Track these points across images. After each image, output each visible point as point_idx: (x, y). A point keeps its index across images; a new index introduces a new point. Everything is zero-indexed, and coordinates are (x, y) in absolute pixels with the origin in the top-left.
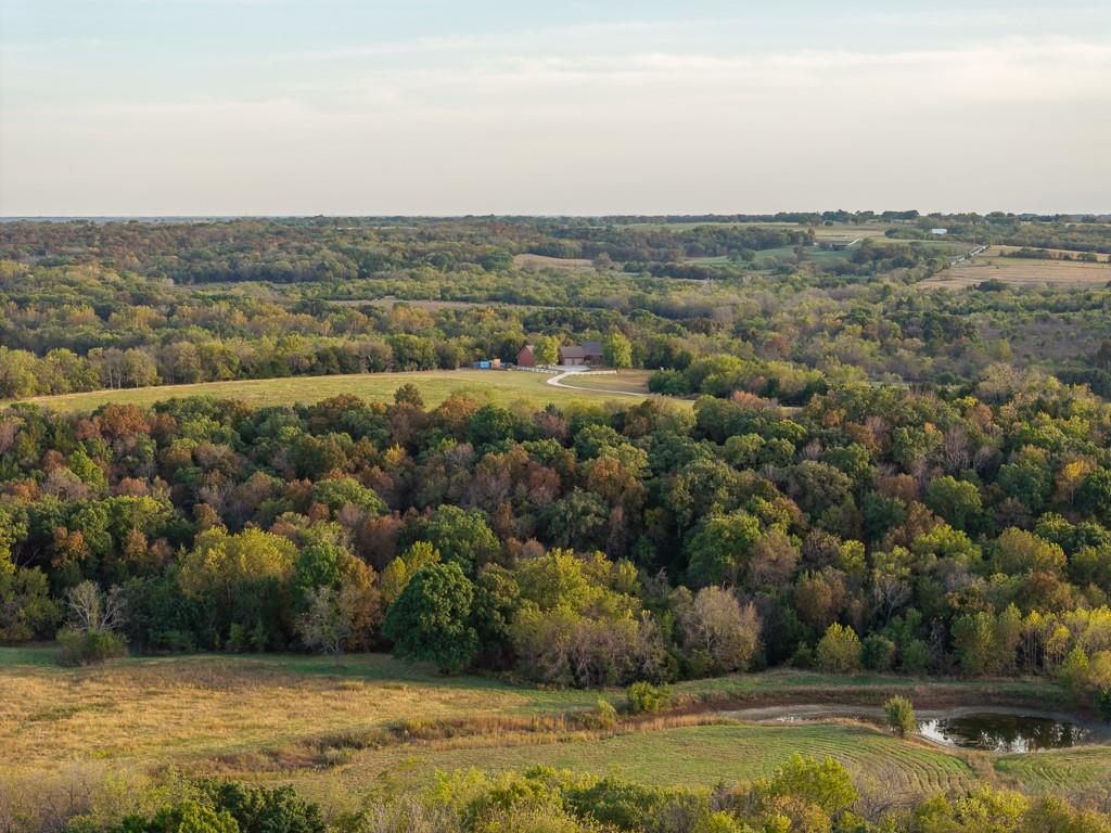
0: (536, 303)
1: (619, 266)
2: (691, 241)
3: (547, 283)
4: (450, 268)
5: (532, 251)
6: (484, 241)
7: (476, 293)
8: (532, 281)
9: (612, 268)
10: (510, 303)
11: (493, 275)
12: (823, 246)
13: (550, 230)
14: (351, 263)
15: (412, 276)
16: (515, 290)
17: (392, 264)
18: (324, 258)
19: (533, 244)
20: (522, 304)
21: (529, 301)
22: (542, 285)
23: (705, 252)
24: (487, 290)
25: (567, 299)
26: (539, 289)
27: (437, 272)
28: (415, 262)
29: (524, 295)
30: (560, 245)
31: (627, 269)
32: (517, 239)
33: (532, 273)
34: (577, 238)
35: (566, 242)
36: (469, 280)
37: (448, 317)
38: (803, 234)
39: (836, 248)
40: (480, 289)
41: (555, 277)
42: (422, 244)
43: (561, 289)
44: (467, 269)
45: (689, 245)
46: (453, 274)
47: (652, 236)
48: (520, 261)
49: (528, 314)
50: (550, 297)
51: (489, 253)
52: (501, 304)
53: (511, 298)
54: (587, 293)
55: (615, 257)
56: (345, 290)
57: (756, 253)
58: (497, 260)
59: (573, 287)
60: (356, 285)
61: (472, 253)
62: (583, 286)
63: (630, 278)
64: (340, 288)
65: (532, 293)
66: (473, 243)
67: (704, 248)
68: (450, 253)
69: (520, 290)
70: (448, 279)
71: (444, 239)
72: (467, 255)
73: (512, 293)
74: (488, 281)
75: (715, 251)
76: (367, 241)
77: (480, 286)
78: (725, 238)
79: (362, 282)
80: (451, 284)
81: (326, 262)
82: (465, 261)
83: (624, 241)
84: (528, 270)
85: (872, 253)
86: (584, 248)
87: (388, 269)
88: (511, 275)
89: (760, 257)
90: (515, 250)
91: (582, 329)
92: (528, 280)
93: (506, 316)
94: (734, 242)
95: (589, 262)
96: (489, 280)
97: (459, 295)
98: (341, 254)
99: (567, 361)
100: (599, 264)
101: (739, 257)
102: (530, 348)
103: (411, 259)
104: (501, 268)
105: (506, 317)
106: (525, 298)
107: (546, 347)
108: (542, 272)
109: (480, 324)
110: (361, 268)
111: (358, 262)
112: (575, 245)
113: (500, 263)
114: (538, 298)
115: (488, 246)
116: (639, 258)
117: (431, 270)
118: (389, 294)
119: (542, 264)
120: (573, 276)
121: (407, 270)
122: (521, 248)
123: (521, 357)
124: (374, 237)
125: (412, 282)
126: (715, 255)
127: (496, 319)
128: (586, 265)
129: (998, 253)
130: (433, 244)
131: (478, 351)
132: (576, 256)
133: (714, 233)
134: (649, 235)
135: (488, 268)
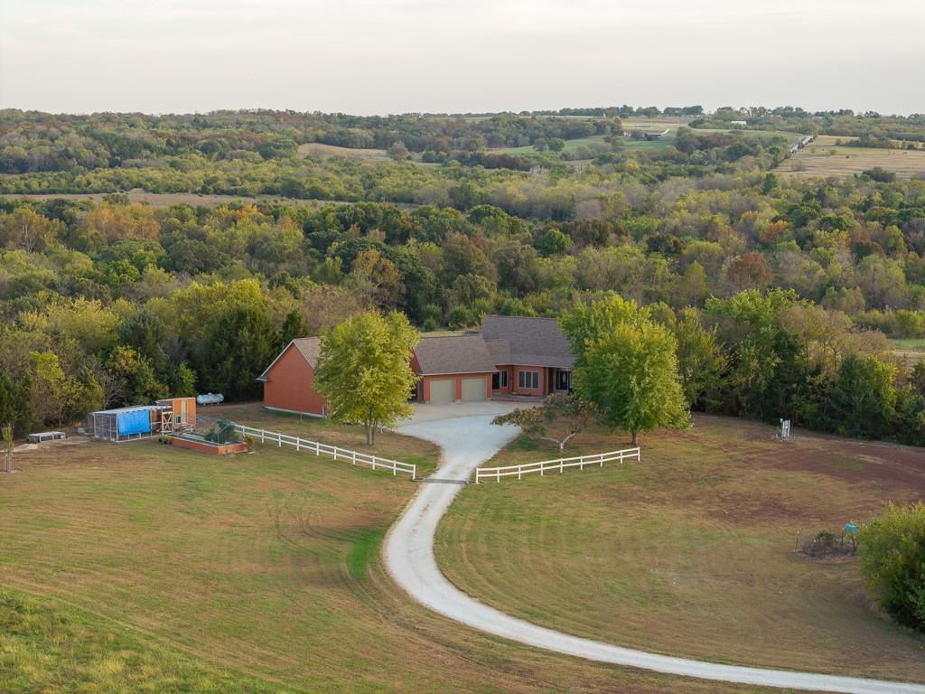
0: (323, 196)
1: (418, 156)
2: (491, 131)
3: (337, 173)
4: (222, 156)
5: (318, 140)
6: (266, 128)
7: (247, 185)
8: (318, 169)
9: (409, 158)
10: (289, 196)
11: (272, 164)
12: (636, 135)
13: (338, 120)
14: (102, 150)
15: (173, 165)
16: (299, 181)
17: (152, 151)
18: (69, 144)
19: (321, 132)
20: (305, 198)
21: (315, 194)
22: (331, 175)
23: (506, 143)
24: (263, 181)
25: (364, 192)
26: (328, 179)
27: (205, 160)
28: (180, 149)
29: (307, 186)
30: (349, 134)
31: (426, 159)
32: (302, 127)
33: (320, 162)
34: (369, 127)
35: (356, 131)
36: (242, 170)
37: (183, 219)
38: (609, 124)
39: (649, 138)
40: (254, 180)
41: (347, 167)
42: (195, 131)
43: (356, 179)
44: (242, 157)
45: (488, 135)
46: (225, 163)
47: (448, 125)
48: (305, 149)
49: (312, 211)
50: (342, 189)
51: (269, 140)
52: (277, 198)
53: (292, 190)
54: (388, 184)
55: (410, 147)
56: (84, 182)
57: (565, 142)
58: (278, 147)
59: (369, 177)
60: (99, 175)
61: (249, 140)
62: (381, 176)
63: (435, 168)
64: (77, 179)
65: (319, 184)
66: (253, 130)
67: (504, 138)
68: (223, 140)
69: (303, 180)
70: (216, 167)
71: (220, 127)
72: (245, 142)
73: (292, 183)
74: (264, 169)
75: (516, 140)
76: (132, 128)
77: (254, 175)
78: (525, 128)
79: (109, 172)
80: (219, 173)
81: (69, 148)
82: (241, 148)
83: (418, 131)
84: (313, 159)
85: (696, 141)
86: (376, 137)
87: (146, 157)
88: (295, 164)
89: (570, 146)
90: (300, 139)
91: (403, 238)
92: (315, 169)
93: (276, 216)
94: (536, 132)
95: (383, 152)
96: (268, 170)
97: (225, 187)
98: (90, 140)
99: (438, 388)
100: (395, 154)
101: (547, 147)
102: (309, 349)
103: (178, 146)
104: (282, 156)
105: (276, 218)
106: (310, 190)
107: (369, 359)
108: (331, 160)
109: (232, 230)
110: (114, 155)
111: (111, 147)
112: (367, 134)
113: (281, 150)
114: (326, 189)
115: (269, 134)
116: (437, 148)
117: (198, 157)
118: (139, 185)
119: (330, 153)
120: (367, 165)
121: (168, 158)
122: (306, 137)
123: (276, 376)
124: (141, 123)
125: (170, 171)
126: (518, 146)
127: (259, 223)
128: (379, 154)
129: (834, 142)
130: (208, 132)
131: (126, 357)
132: (367, 146)
133: (513, 122)
134: (445, 124)
135: (266, 156)
